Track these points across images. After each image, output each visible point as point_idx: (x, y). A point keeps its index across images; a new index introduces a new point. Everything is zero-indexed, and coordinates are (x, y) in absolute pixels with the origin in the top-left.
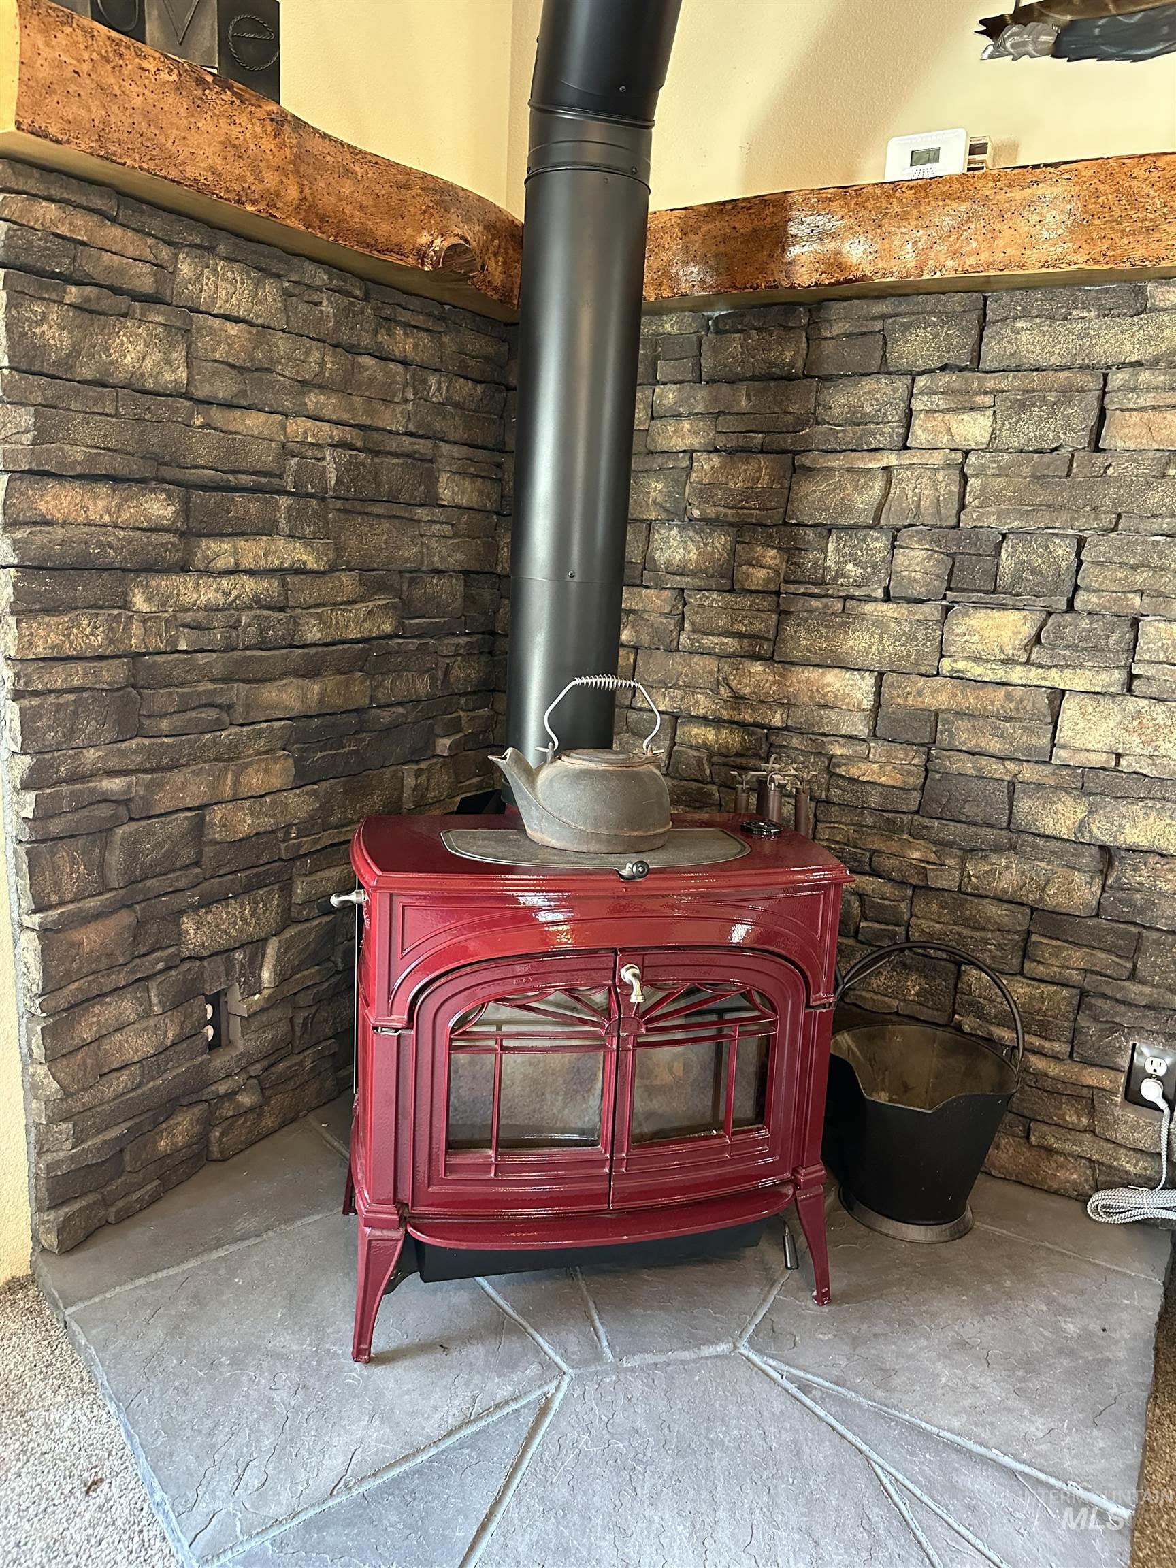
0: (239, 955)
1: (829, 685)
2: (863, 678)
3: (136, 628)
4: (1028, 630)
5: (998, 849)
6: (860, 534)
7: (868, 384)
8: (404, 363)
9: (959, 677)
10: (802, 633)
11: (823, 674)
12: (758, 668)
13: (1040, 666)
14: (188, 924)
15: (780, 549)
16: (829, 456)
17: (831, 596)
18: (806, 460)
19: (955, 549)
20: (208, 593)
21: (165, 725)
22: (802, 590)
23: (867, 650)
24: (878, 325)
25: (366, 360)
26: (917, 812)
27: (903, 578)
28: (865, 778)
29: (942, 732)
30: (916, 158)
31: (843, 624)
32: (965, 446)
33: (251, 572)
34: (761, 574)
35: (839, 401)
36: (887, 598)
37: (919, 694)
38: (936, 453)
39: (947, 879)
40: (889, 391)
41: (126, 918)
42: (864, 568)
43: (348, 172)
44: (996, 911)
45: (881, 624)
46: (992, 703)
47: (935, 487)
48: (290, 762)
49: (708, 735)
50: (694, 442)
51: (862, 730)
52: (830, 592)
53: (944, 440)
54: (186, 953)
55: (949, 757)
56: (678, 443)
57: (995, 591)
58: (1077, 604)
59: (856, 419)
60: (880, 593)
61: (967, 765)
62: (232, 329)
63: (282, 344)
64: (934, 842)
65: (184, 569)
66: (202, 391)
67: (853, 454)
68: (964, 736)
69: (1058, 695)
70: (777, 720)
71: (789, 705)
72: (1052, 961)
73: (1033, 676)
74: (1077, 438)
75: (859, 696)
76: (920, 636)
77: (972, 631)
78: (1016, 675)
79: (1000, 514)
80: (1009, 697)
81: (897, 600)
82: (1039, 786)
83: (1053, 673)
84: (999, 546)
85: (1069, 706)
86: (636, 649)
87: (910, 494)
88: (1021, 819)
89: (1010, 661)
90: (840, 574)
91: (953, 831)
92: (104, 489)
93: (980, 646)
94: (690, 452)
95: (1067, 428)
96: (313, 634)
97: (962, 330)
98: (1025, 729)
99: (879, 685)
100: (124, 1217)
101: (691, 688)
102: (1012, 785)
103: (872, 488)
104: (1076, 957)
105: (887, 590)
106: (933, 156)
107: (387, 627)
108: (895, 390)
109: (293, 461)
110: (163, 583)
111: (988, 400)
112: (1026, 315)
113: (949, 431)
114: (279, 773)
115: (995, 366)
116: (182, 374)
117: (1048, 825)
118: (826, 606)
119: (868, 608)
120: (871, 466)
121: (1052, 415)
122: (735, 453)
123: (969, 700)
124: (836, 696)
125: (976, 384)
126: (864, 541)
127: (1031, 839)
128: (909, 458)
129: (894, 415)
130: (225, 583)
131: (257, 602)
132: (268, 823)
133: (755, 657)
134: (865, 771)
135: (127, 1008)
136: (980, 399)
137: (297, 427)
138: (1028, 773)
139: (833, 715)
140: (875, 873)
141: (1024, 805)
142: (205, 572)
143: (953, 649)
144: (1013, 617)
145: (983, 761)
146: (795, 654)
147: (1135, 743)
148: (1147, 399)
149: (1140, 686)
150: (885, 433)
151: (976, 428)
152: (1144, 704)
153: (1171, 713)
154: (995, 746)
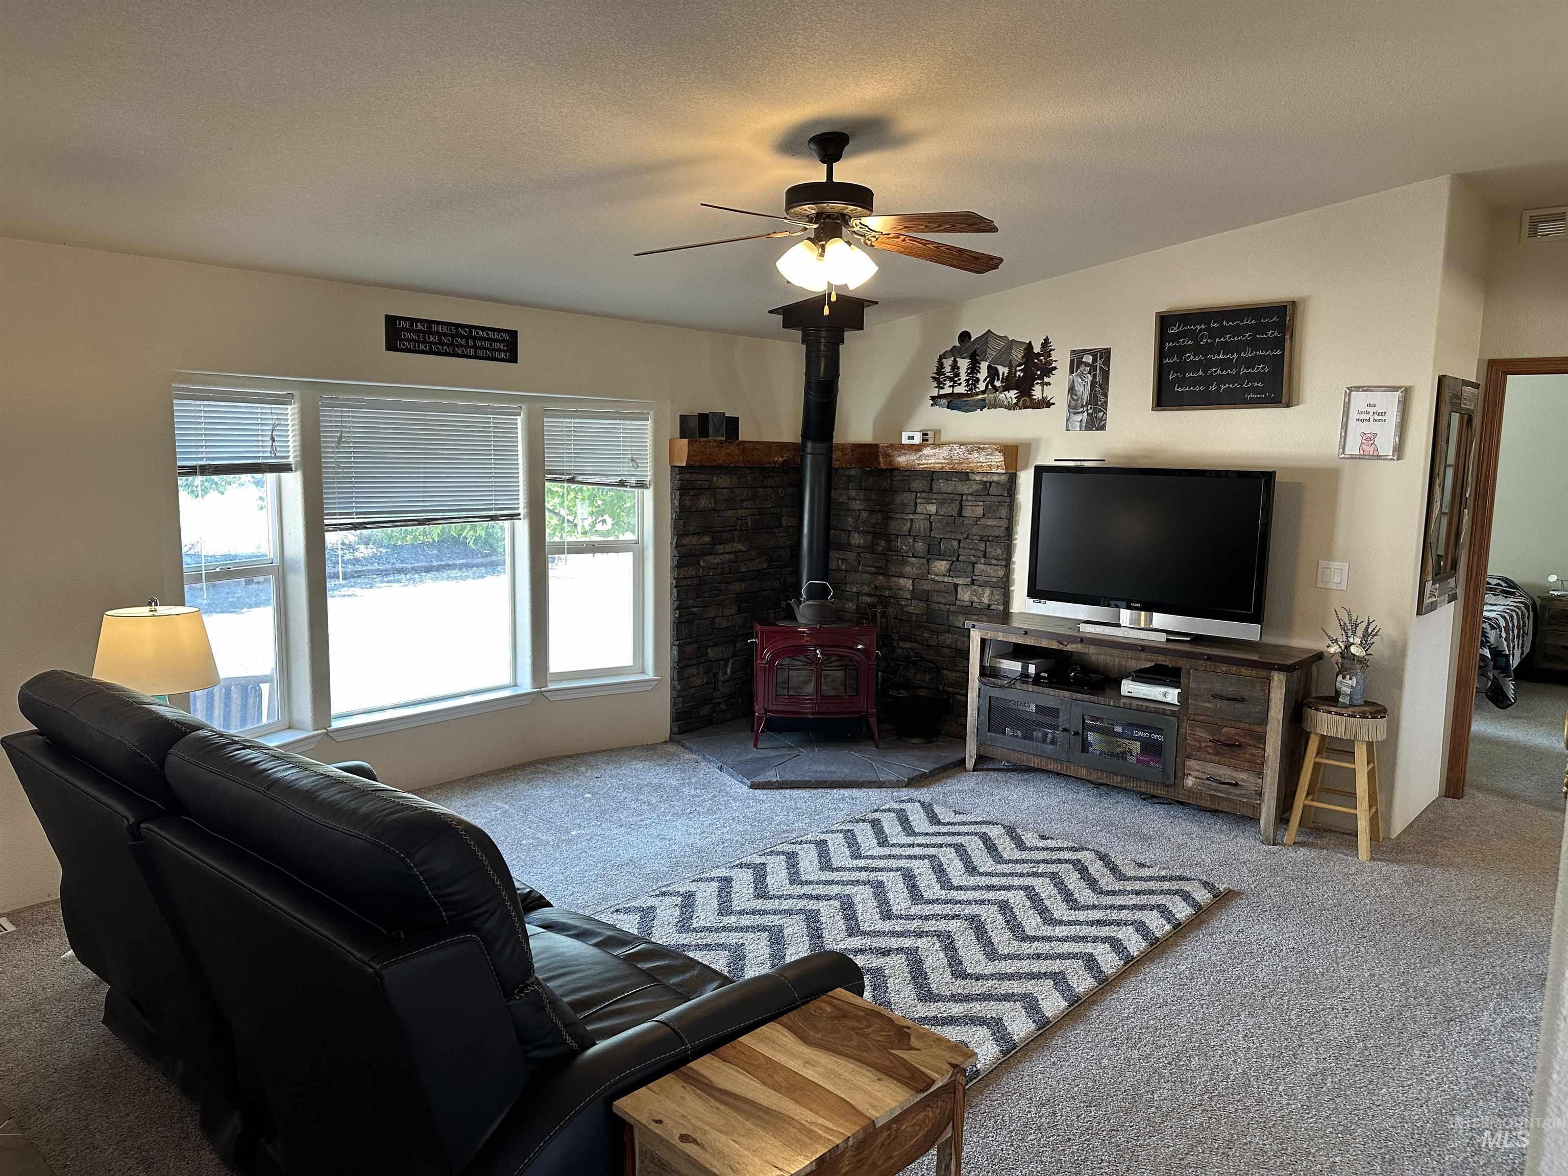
0: (722, 663)
1: (901, 583)
2: (909, 581)
3: (701, 570)
4: (948, 566)
6: (906, 537)
7: (906, 494)
8: (772, 487)
9: (932, 580)
10: (893, 567)
11: (899, 579)
12: (881, 577)
13: (952, 577)
14: (709, 650)
15: (885, 541)
16: (897, 514)
17: (899, 556)
18: (891, 515)
19: (929, 543)
20: (717, 560)
21: (706, 595)
22: (892, 554)
23: (910, 572)
24: (907, 478)
25: (760, 489)
26: (925, 622)
27: (917, 551)
28: (911, 612)
29: (930, 597)
30: (910, 438)
31: (903, 564)
32: (930, 513)
33: (727, 553)
34: (880, 548)
35: (899, 498)
36: (914, 557)
37: (924, 585)
38: (923, 515)
39: (933, 643)
40: (910, 496)
41: (696, 645)
42: (907, 547)
43: (755, 449)
44: (946, 651)
45: (912, 564)
46: (941, 588)
47: (924, 524)
48: (736, 607)
49: (867, 599)
50: (861, 507)
51: (909, 597)
52: (899, 554)
53: (925, 511)
54: (709, 659)
55: (932, 605)
56: (856, 507)
57: (940, 555)
58: (959, 559)
59: (903, 504)
60: (911, 555)
61: (935, 606)
62: (725, 491)
63: (737, 491)
64: (930, 631)
65: (711, 554)
66: (718, 509)
67: (902, 514)
68: (935, 598)
69: (956, 585)
70: (887, 593)
71: (891, 589)
73: (950, 580)
74: (955, 513)
75: (909, 586)
76: (923, 568)
77: (935, 567)
78: (946, 579)
79: (939, 533)
80: (945, 586)
81: (916, 557)
82: (953, 612)
83: (955, 579)
84: (940, 542)
85: (959, 589)
86: (846, 571)
87: (918, 526)
89: (944, 575)
90: (902, 549)
91: (934, 627)
92: (696, 536)
93: (937, 571)
94: (859, 510)
95: (954, 510)
96: (743, 569)
97: (927, 483)
98: (950, 595)
99: (913, 582)
100: (692, 730)
101: (863, 584)
102: (947, 612)
103: (908, 524)
105: (913, 554)
106: (912, 438)
107: (765, 566)
108: (912, 496)
109: (739, 522)
110: (706, 558)
111: (935, 501)
112: (942, 478)
113: (926, 509)
114: (733, 610)
115: (936, 492)
116: (713, 505)
117: (956, 623)
118: (898, 558)
119: (909, 559)
120: (907, 518)
121: (950, 506)
122: (872, 512)
123: (936, 587)
124: (902, 586)
125: (931, 496)
126: (907, 539)
127: (953, 628)
128: (917, 516)
129: (912, 504)
130: (721, 557)
131: (729, 561)
132: (730, 624)
133: (881, 574)
134: (911, 609)
135: (694, 671)
136: (933, 501)
137: (740, 512)
138: (951, 608)
139: (901, 592)
140: (916, 642)
141: (951, 618)
142: (716, 554)
143: (930, 571)
144: (945, 562)
145: (940, 605)
146: (891, 573)
147: (975, 599)
148: (970, 503)
149: (975, 582)
150: (910, 509)
151: (932, 509)
152: (976, 587)
153: (983, 590)
154: (943, 601)
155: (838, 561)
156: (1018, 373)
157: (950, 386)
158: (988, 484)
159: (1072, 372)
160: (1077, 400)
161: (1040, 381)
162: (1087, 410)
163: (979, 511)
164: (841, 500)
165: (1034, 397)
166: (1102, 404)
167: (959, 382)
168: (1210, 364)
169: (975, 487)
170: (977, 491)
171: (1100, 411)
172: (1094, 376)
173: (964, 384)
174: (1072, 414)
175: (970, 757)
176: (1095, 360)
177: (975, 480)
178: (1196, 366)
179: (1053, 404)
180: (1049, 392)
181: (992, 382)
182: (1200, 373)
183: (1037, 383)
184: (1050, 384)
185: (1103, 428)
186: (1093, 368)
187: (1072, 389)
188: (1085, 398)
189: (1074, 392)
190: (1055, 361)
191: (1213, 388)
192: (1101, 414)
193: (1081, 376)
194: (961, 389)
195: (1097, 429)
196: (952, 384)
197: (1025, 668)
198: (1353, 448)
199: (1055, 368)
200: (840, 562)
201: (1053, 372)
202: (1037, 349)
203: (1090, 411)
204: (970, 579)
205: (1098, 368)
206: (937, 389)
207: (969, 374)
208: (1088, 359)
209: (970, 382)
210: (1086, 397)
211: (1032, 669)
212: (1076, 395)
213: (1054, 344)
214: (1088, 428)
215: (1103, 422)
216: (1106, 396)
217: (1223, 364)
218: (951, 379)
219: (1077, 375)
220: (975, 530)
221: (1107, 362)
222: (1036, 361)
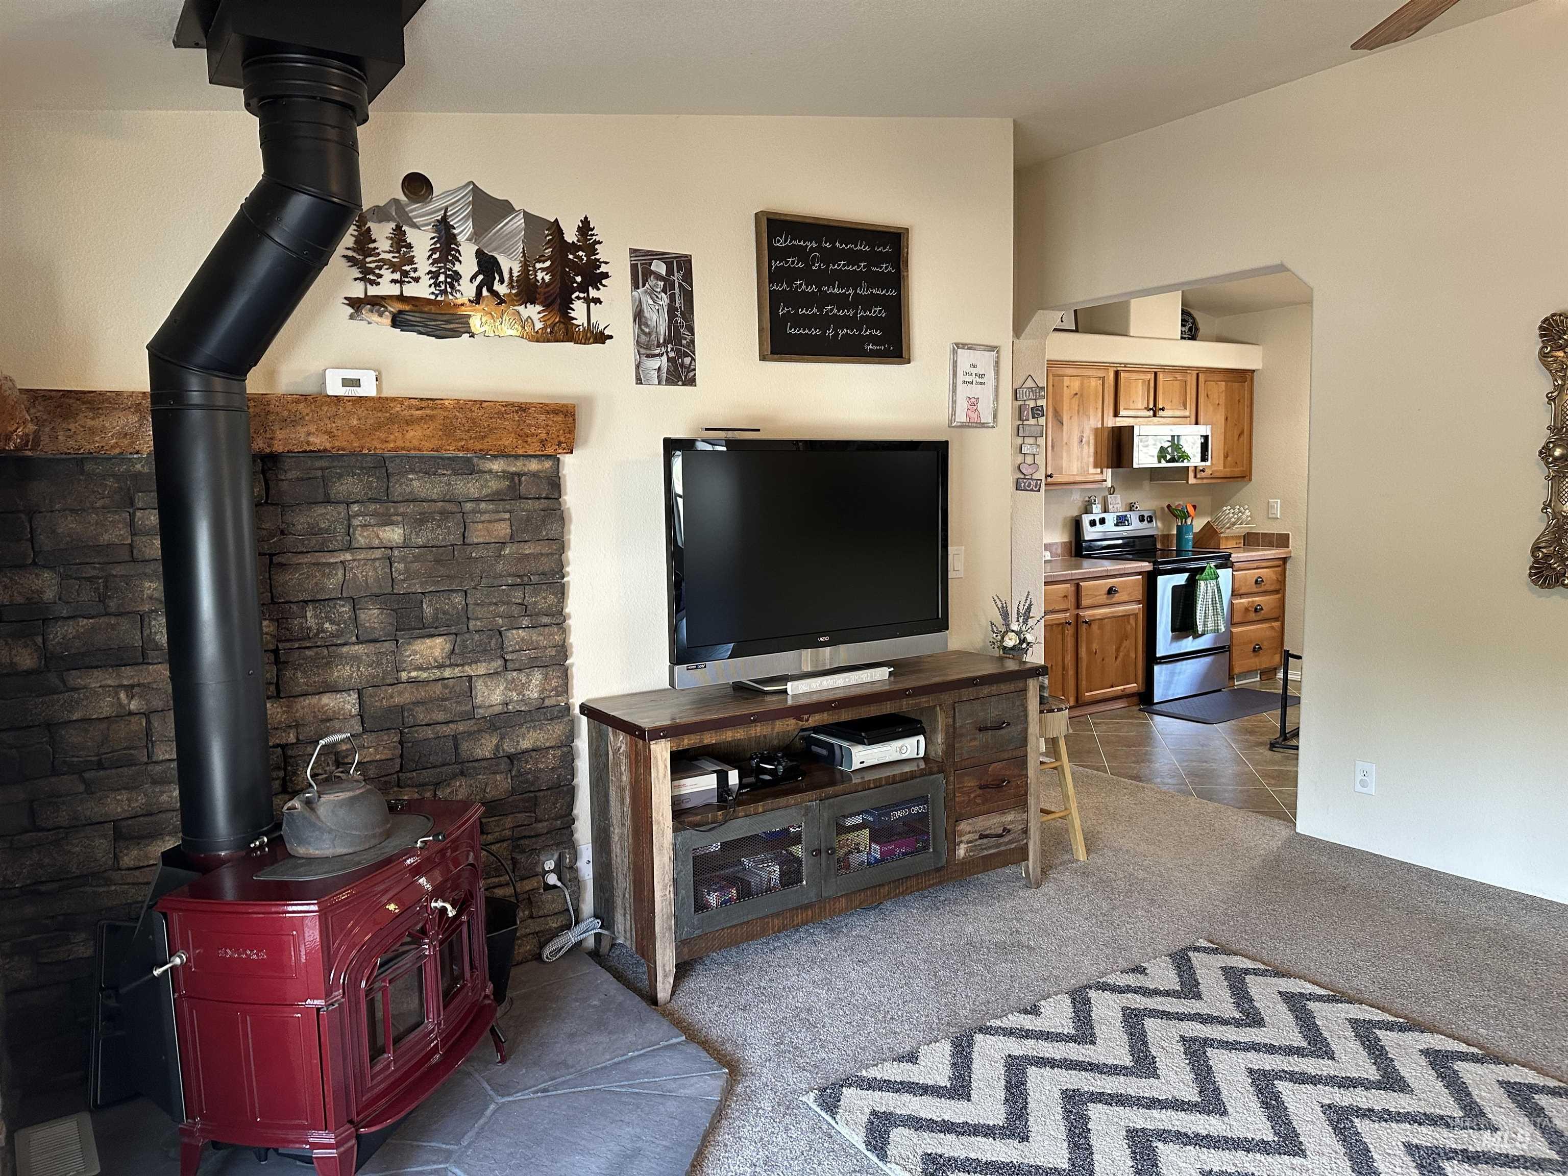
1: (327, 705)
2: (350, 695)
4: (448, 647)
5: (454, 777)
6: (331, 604)
7: (320, 510)
9: (412, 682)
10: (299, 675)
11: (320, 699)
13: (457, 665)
15: (271, 620)
16: (300, 556)
17: (318, 647)
19: (396, 607)
22: (297, 646)
23: (351, 677)
24: (320, 474)
26: (401, 770)
27: (366, 628)
28: (365, 760)
29: (408, 717)
30: (347, 383)
31: (328, 663)
32: (389, 545)
35: (301, 521)
36: (358, 641)
37: (392, 697)
38: (376, 551)
40: (335, 513)
42: (339, 625)
45: (356, 658)
46: (435, 692)
47: (375, 569)
52: (319, 644)
53: (376, 542)
55: (416, 731)
57: (424, 627)
58: (471, 627)
59: (314, 531)
60: (352, 639)
61: (429, 733)
64: (416, 786)
67: (317, 554)
68: (422, 716)
69: (469, 680)
70: (289, 737)
71: (298, 726)
72: (497, 829)
73: (457, 671)
74: (454, 538)
75: (349, 707)
76: (384, 661)
77: (415, 653)
78: (447, 673)
79: (422, 584)
80: (445, 687)
81: (364, 642)
82: (470, 734)
83: (467, 668)
84: (421, 602)
85: (479, 685)
87: (360, 576)
88: (464, 755)
89: (441, 666)
90: (321, 630)
91: (427, 775)
93: (421, 661)
95: (449, 534)
97: (378, 478)
98: (458, 703)
99: (361, 698)
102: (455, 737)
103: (336, 574)
104: (508, 822)
105: (357, 637)
106: (356, 383)
108: (339, 513)
111: (400, 518)
112: (412, 471)
113: (378, 536)
115: (400, 499)
117: (479, 753)
118: (317, 653)
119: (345, 649)
120: (332, 561)
121: (439, 526)
123: (422, 694)
124: (334, 711)
125: (392, 510)
126: (335, 607)
127: (470, 764)
128: (355, 555)
129: (340, 529)
136: (394, 518)
138: (461, 727)
139: (330, 724)
141: (464, 746)
143: (405, 665)
144: (439, 640)
145: (438, 727)
146: (296, 690)
147: (514, 696)
148: (486, 517)
149: (510, 665)
150: (340, 537)
151: (394, 534)
152: (515, 674)
153: (528, 675)
154: (440, 716)
155: (117, 694)
156: (540, 275)
157: (393, 281)
158: (516, 478)
159: (636, 286)
160: (650, 334)
161: (582, 295)
162: (667, 352)
163: (502, 530)
164: (106, 538)
165: (574, 322)
166: (688, 346)
167: (412, 274)
168: (824, 300)
169: (494, 485)
170: (498, 493)
171: (687, 355)
172: (672, 298)
173: (426, 281)
174: (643, 358)
175: (665, 976)
176: (670, 271)
177: (490, 471)
178: (808, 300)
179: (611, 337)
180: (601, 317)
181: (488, 283)
182: (815, 310)
183: (578, 298)
184: (601, 303)
185: (692, 382)
186: (669, 286)
187: (639, 316)
188: (662, 332)
189: (643, 320)
190: (606, 263)
191: (830, 333)
192: (687, 360)
193: (651, 293)
194: (422, 289)
195: (683, 385)
196: (397, 276)
197: (723, 778)
198: (961, 417)
199: (606, 275)
200: (123, 695)
201: (604, 282)
202: (571, 236)
203: (672, 354)
204: (500, 662)
205: (677, 285)
206: (360, 285)
207: (435, 262)
208: (660, 268)
209: (442, 278)
210: (663, 329)
211: (733, 777)
212: (647, 326)
213: (599, 232)
214: (669, 382)
215: (692, 374)
216: (691, 330)
217: (841, 301)
218: (394, 267)
219: (646, 292)
220: (500, 567)
221: (688, 277)
222: (571, 257)
